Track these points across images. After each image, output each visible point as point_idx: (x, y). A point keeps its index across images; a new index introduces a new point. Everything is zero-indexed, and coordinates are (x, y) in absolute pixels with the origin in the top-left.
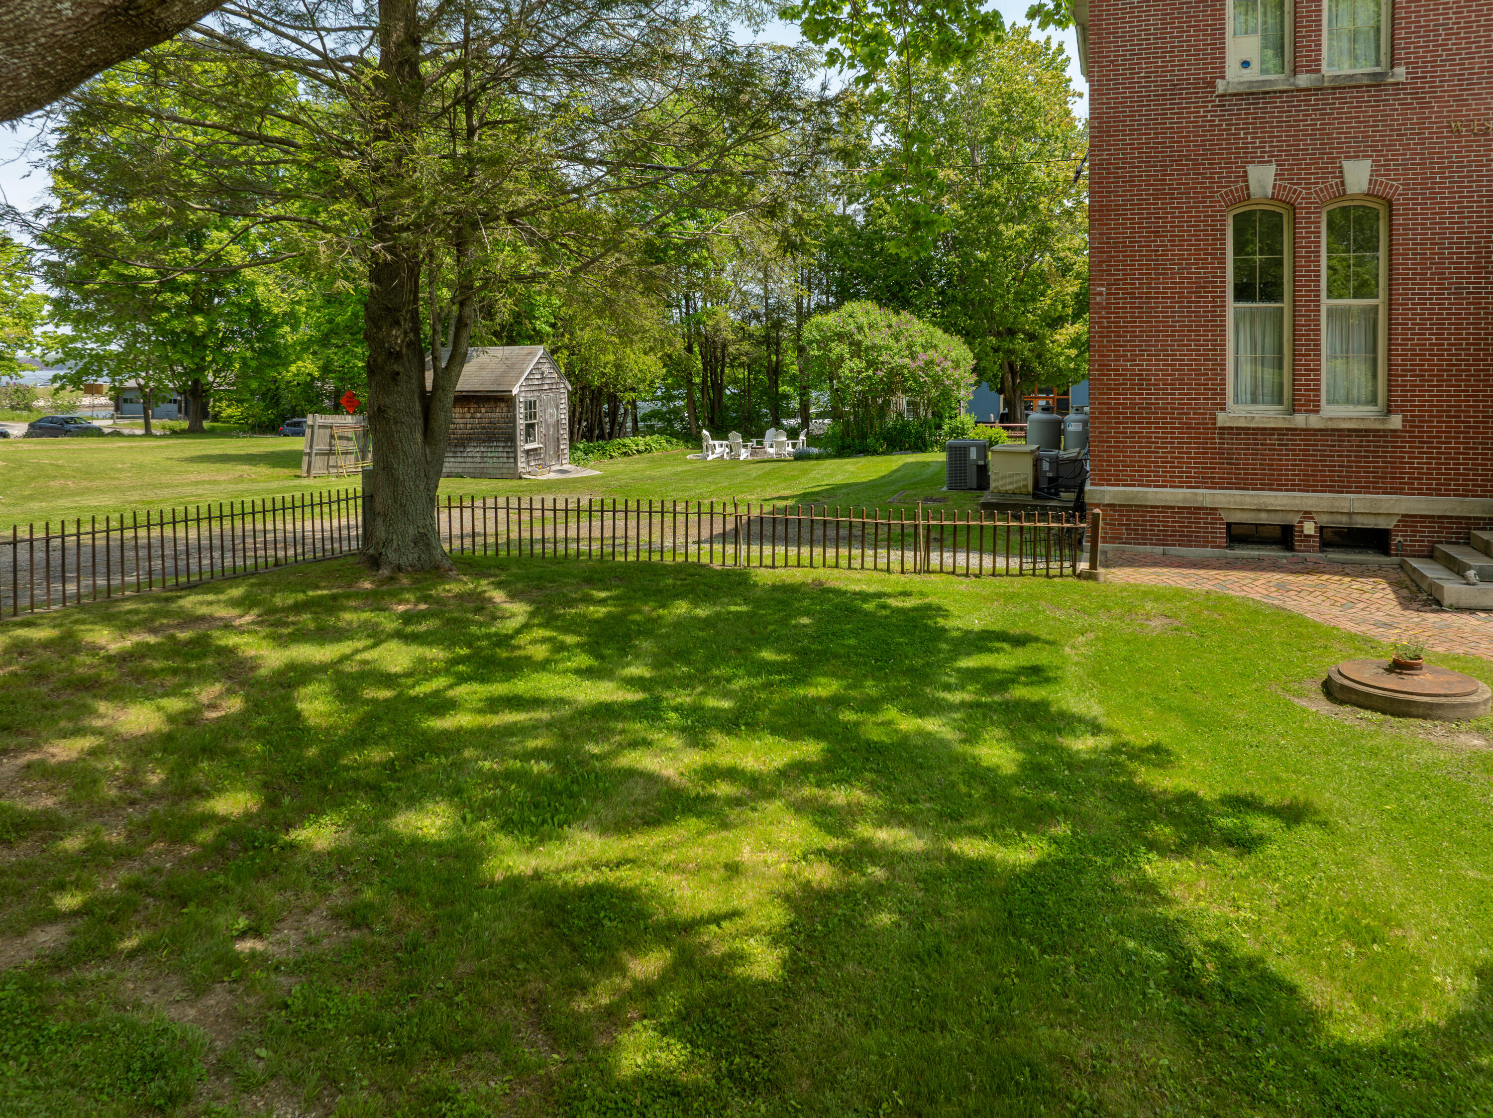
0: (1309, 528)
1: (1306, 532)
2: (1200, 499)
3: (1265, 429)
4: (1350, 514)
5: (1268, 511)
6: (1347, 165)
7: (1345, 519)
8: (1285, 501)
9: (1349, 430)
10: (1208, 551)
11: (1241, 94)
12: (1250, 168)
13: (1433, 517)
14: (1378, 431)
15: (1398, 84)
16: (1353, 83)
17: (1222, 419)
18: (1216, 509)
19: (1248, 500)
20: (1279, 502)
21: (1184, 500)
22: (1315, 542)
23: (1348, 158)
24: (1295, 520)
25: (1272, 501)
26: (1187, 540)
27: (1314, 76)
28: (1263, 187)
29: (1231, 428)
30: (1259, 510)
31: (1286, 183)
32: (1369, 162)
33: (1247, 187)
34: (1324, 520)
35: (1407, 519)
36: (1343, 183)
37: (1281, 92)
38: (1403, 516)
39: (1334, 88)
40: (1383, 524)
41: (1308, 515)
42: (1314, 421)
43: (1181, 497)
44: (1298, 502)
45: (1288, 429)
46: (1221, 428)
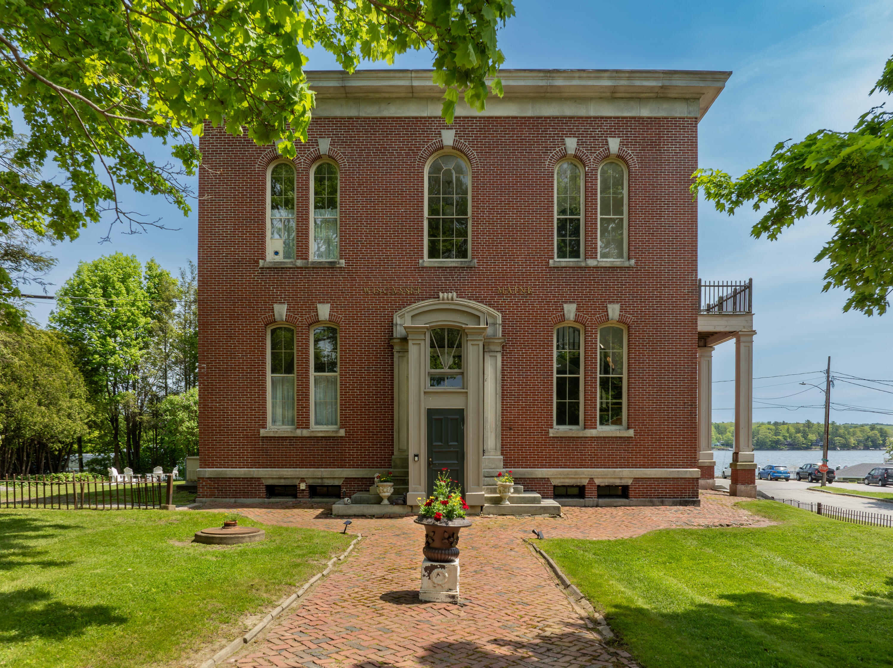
0: (303, 486)
1: (301, 488)
2: (252, 473)
3: (283, 437)
4: (322, 478)
5: (285, 478)
6: (319, 306)
7: (320, 481)
8: (292, 473)
9: (322, 437)
10: (256, 500)
11: (271, 268)
12: (275, 306)
13: (358, 478)
14: (334, 437)
15: (341, 268)
16: (321, 266)
17: (263, 432)
18: (260, 478)
19: (274, 473)
20: (289, 473)
21: (245, 474)
22: (307, 493)
23: (320, 303)
24: (297, 482)
25: (285, 473)
26: (246, 495)
27: (304, 261)
28: (281, 315)
29: (267, 437)
30: (280, 478)
31: (291, 314)
32: (329, 305)
33: (274, 315)
34: (310, 482)
35: (348, 480)
36: (317, 315)
37: (290, 268)
38: (346, 478)
39: (313, 268)
40: (337, 483)
41: (303, 480)
42: (305, 433)
43: (243, 472)
44: (298, 473)
45: (294, 437)
46: (263, 437)
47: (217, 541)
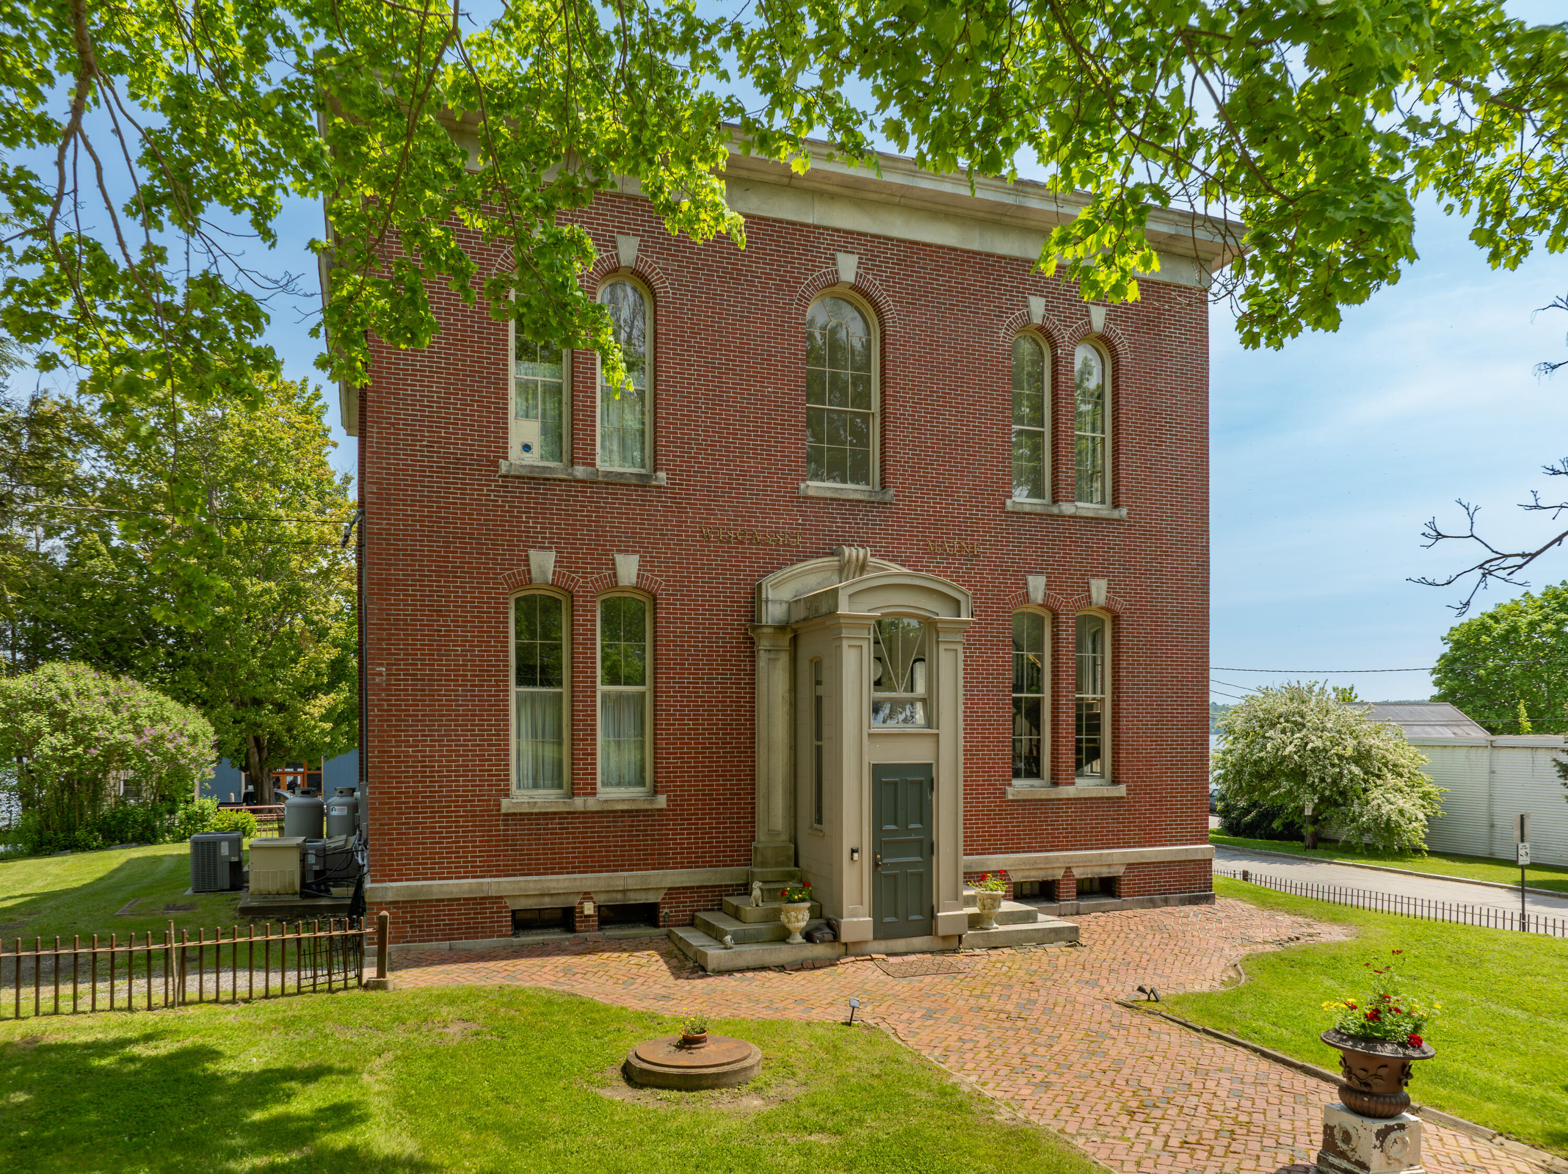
0: (589, 909)
1: (586, 912)
2: (485, 888)
3: (547, 813)
4: (624, 891)
5: (552, 895)
6: (619, 558)
7: (619, 896)
8: (566, 884)
9: (622, 811)
10: (494, 941)
11: (523, 478)
12: (532, 552)
13: (692, 888)
14: (647, 810)
15: (660, 487)
16: (623, 481)
17: (506, 805)
18: (501, 897)
19: (532, 885)
20: (561, 885)
21: (470, 891)
22: (595, 922)
23: (619, 551)
24: (575, 901)
25: (554, 885)
26: (472, 932)
27: (590, 469)
28: (544, 573)
29: (515, 814)
30: (542, 895)
31: (564, 570)
32: (637, 557)
33: (529, 571)
34: (602, 899)
35: (672, 891)
36: (615, 575)
37: (560, 480)
38: (669, 889)
39: (607, 483)
40: (652, 898)
41: (587, 896)
42: (592, 804)
43: (466, 888)
44: (578, 883)
45: (568, 813)
46: (506, 815)
47: (710, 1082)
